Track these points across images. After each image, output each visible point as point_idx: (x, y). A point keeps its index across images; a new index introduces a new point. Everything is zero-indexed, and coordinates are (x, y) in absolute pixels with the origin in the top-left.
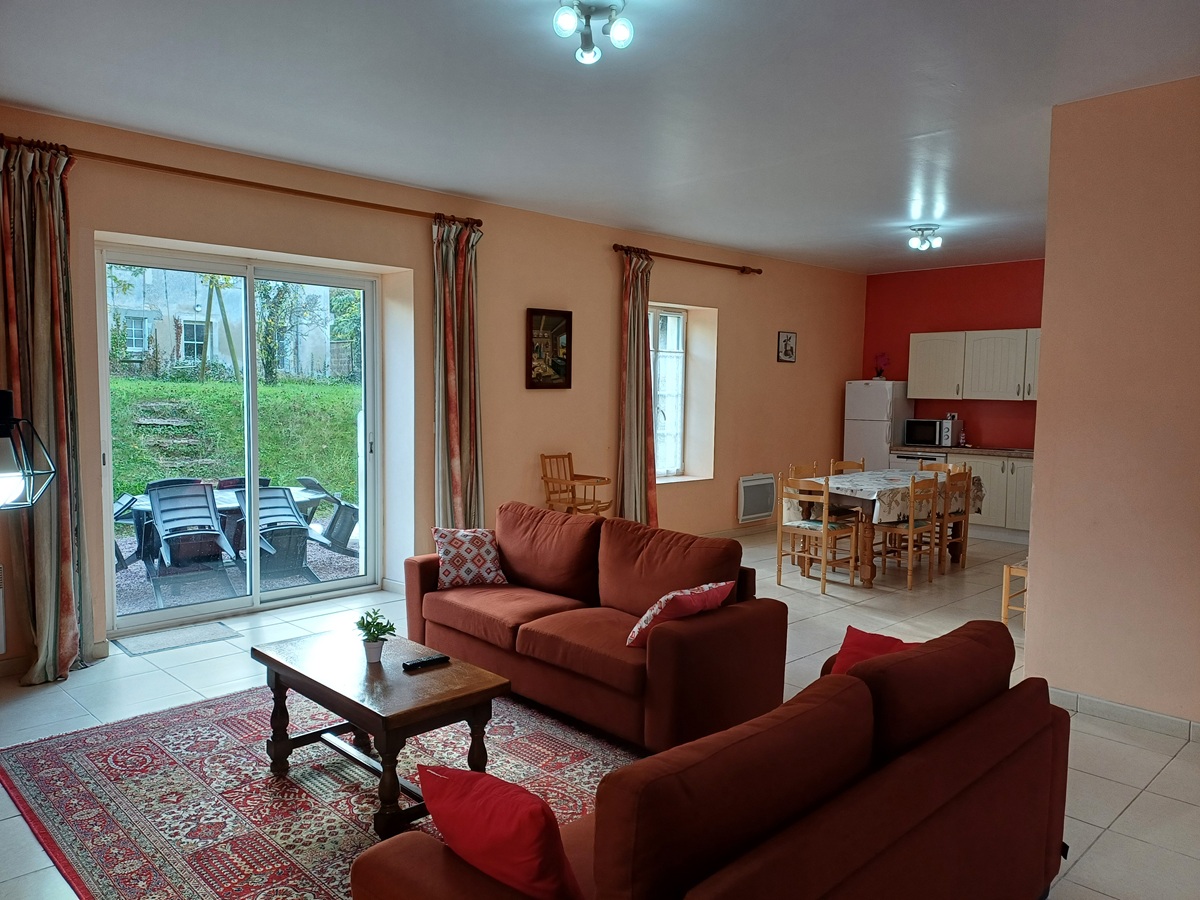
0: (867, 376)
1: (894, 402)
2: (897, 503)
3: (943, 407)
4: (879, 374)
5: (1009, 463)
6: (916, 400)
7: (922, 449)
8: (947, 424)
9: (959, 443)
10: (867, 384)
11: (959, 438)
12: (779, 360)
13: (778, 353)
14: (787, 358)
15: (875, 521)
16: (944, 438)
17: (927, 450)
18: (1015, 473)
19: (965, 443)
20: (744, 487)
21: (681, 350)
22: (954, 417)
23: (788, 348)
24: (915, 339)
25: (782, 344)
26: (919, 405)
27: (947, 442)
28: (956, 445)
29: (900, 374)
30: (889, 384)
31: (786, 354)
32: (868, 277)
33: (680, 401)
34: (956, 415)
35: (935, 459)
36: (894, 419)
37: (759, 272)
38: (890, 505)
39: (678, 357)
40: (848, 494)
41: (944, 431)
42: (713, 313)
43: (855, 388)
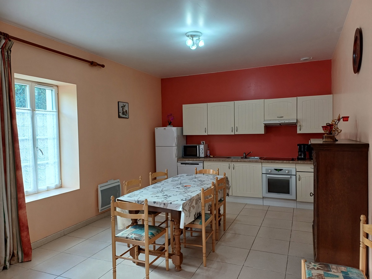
0: (164, 125)
1: (178, 138)
2: (193, 207)
3: (198, 139)
4: (170, 124)
5: (232, 164)
6: (186, 136)
7: (192, 160)
8: (202, 147)
9: (207, 155)
10: (165, 129)
11: (207, 153)
12: (119, 117)
13: (119, 113)
14: (124, 116)
15: (182, 226)
16: (201, 153)
17: (195, 160)
18: (235, 169)
19: (210, 155)
20: (101, 191)
21: (55, 110)
22: (203, 143)
23: (124, 111)
24: (185, 107)
25: (121, 109)
26: (188, 138)
27: (202, 155)
28: (206, 157)
29: (179, 124)
30: (174, 129)
31: (123, 113)
32: (162, 80)
33: (56, 142)
34: (204, 142)
35: (198, 164)
36: (178, 146)
37: (103, 66)
38: (189, 210)
39: (53, 115)
40: (162, 206)
41: (201, 150)
42: (73, 87)
43: (159, 131)
